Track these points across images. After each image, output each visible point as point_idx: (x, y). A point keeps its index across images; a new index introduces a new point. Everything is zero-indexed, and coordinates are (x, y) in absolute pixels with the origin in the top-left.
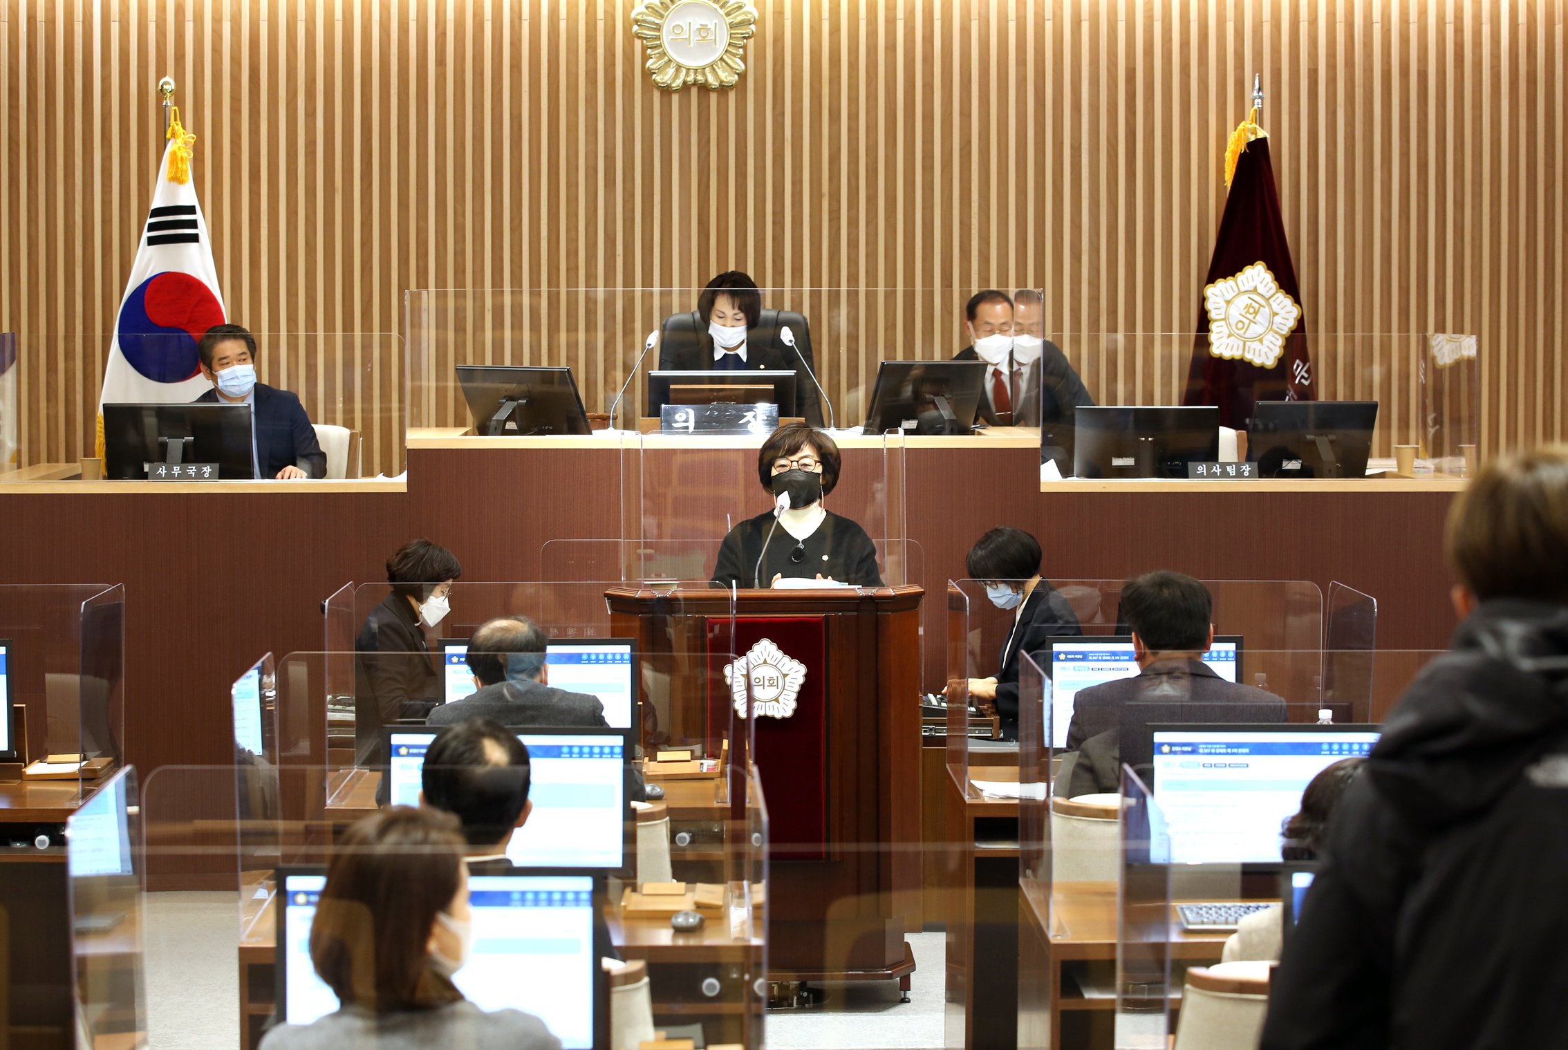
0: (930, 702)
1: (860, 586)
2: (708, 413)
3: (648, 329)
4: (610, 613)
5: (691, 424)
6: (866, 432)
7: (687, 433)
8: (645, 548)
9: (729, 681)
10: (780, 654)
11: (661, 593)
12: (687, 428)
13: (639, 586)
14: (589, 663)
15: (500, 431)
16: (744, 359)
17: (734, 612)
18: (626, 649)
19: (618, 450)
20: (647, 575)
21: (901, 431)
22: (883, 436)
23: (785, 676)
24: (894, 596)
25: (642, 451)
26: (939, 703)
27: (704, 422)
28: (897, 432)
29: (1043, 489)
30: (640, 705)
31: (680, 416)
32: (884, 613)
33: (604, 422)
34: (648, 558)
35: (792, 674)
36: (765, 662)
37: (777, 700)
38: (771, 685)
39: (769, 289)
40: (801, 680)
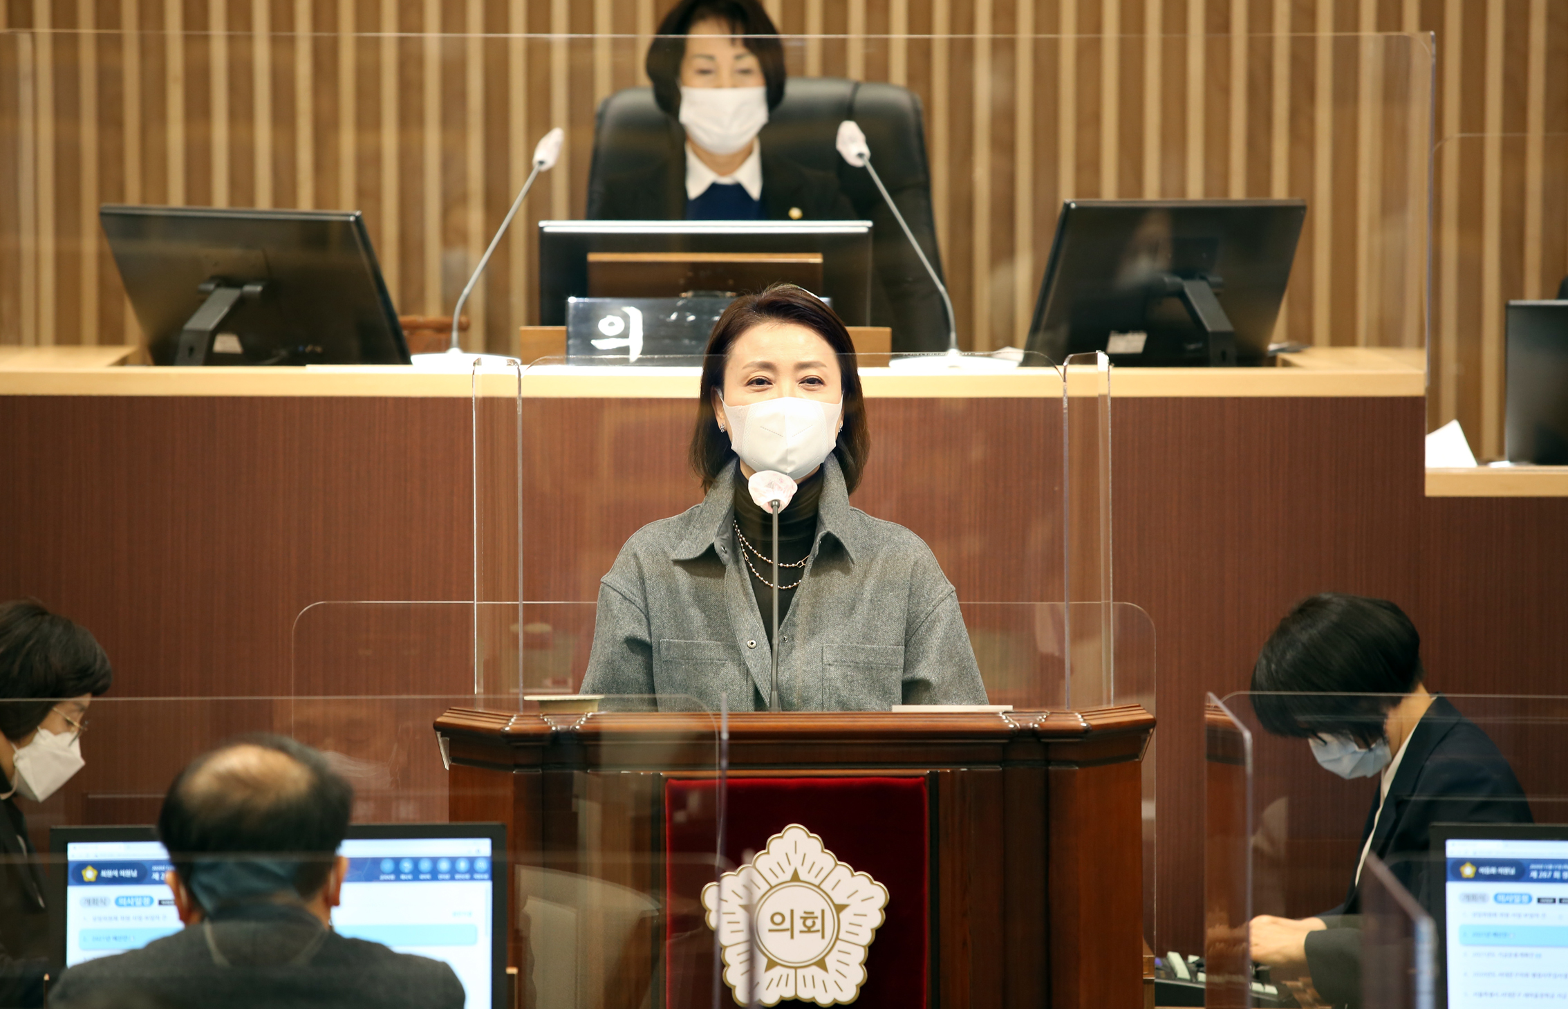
0: (1171, 972)
1: (1010, 708)
2: (674, 316)
3: (539, 126)
4: (447, 767)
5: (636, 343)
6: (1027, 362)
7: (625, 362)
8: (527, 621)
9: (712, 921)
10: (828, 859)
11: (562, 722)
12: (625, 350)
13: (515, 706)
14: (398, 879)
15: (201, 355)
16: (754, 190)
17: (724, 763)
18: (481, 848)
19: (467, 401)
20: (532, 683)
21: (1102, 358)
22: (1061, 368)
23: (840, 908)
24: (1085, 732)
25: (519, 403)
26: (1193, 974)
27: (664, 337)
28: (1092, 361)
29: (1432, 489)
30: (512, 976)
31: (611, 324)
32: (1064, 768)
33: (438, 339)
34: (535, 643)
35: (855, 906)
36: (795, 877)
37: (821, 964)
38: (809, 930)
39: (814, 37)
40: (877, 919)
